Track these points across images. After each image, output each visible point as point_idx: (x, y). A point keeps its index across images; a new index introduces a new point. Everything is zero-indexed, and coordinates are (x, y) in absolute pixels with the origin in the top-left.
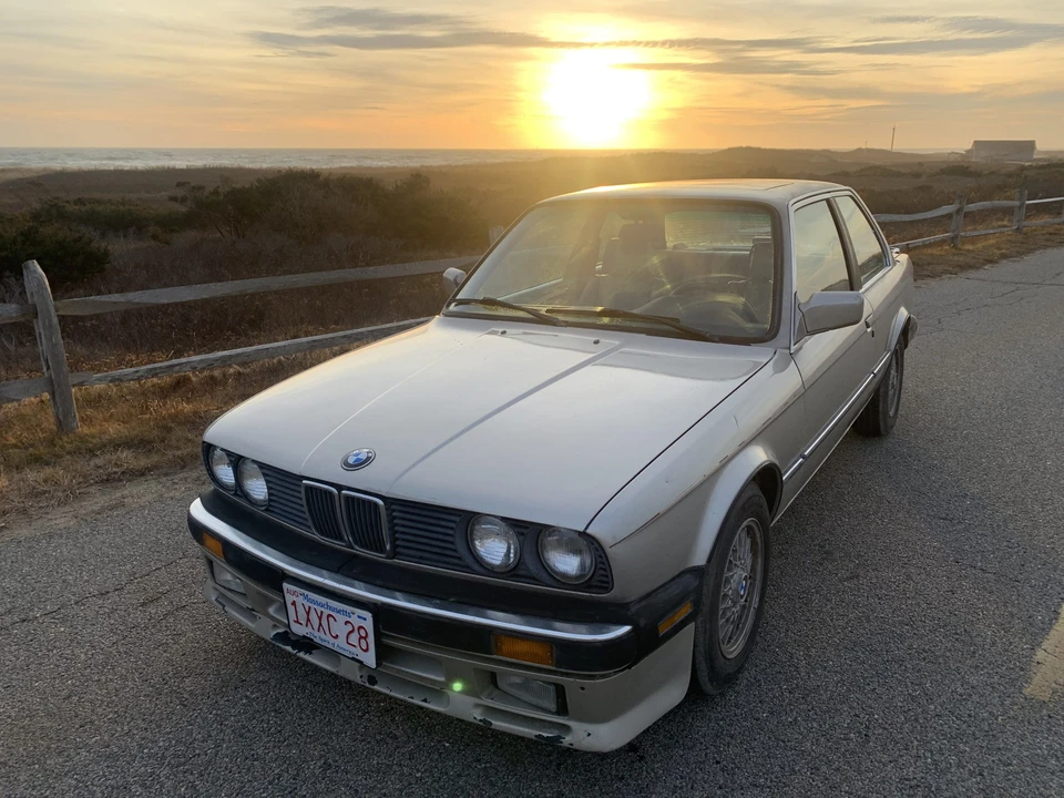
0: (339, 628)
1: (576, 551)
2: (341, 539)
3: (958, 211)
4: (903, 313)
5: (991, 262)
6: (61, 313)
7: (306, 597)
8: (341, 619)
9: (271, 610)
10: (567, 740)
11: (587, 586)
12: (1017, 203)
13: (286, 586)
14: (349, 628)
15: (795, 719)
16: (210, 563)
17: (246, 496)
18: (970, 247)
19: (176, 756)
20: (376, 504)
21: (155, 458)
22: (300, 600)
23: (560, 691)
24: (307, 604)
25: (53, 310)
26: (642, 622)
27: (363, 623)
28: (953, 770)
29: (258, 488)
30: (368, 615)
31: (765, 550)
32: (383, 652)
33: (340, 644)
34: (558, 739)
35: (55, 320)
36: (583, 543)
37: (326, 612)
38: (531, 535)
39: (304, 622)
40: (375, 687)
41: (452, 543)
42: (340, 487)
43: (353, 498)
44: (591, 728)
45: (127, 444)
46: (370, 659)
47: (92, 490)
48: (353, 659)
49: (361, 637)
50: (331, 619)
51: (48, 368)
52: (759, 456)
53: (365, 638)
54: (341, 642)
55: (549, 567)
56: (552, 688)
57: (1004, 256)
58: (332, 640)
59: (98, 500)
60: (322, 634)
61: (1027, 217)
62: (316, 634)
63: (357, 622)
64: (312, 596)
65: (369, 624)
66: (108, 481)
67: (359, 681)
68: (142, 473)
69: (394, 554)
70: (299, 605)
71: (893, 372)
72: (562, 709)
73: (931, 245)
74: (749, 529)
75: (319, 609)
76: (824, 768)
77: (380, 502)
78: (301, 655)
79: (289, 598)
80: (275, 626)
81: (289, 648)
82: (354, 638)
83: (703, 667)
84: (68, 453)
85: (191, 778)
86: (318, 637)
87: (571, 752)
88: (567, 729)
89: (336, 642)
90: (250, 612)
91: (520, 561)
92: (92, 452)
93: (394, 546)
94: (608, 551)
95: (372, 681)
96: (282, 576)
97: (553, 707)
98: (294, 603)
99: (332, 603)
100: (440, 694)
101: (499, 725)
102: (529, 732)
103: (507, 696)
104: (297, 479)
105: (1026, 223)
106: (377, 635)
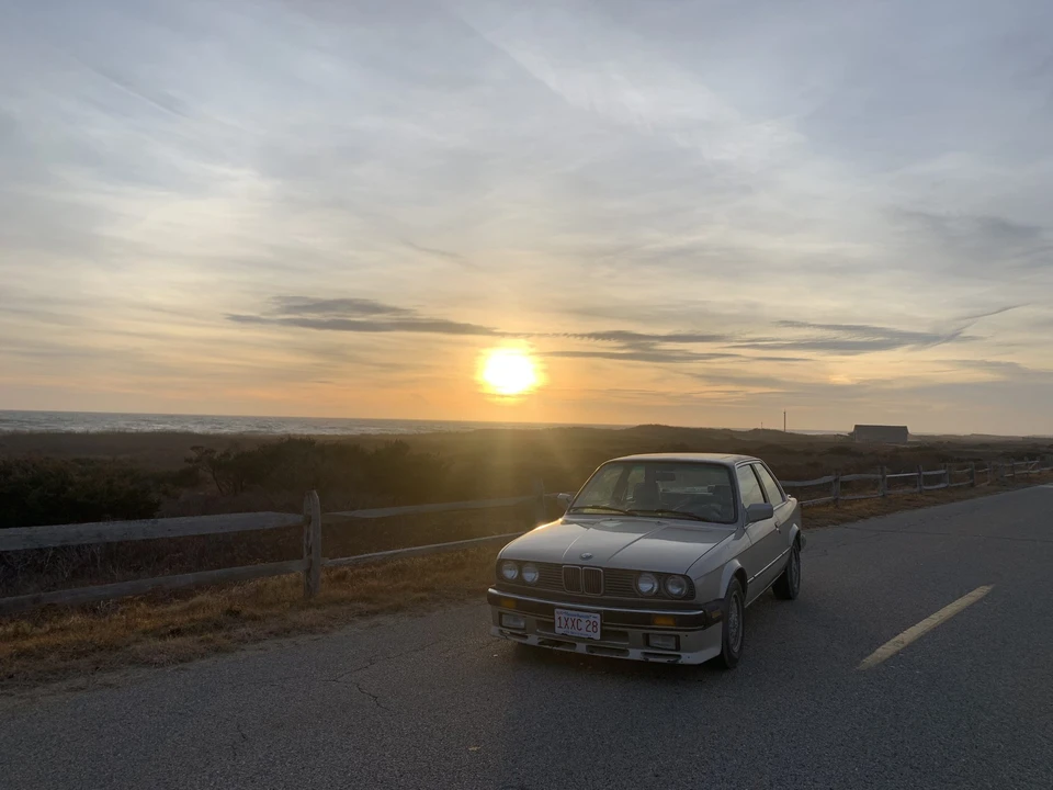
0: (583, 625)
1: (680, 585)
2: (579, 591)
3: (836, 480)
4: (795, 527)
5: (862, 518)
6: (323, 521)
7: (566, 614)
8: (584, 620)
9: (540, 631)
10: (680, 662)
11: (685, 598)
12: (880, 476)
13: (557, 610)
14: (588, 623)
17: (525, 583)
18: (848, 508)
20: (599, 571)
21: (377, 606)
22: (563, 616)
23: (678, 637)
24: (567, 617)
25: (319, 519)
26: (707, 610)
27: (595, 619)
30: (598, 616)
31: (742, 613)
32: (604, 634)
33: (583, 633)
34: (676, 661)
35: (320, 525)
36: (683, 581)
37: (577, 618)
38: (663, 577)
39: (563, 627)
40: (593, 654)
41: (630, 585)
42: (582, 566)
43: (587, 570)
44: (689, 654)
46: (597, 636)
48: (586, 638)
49: (594, 626)
50: (579, 621)
51: (309, 554)
52: (737, 564)
53: (596, 627)
54: (584, 631)
55: (670, 592)
56: (674, 638)
57: (873, 514)
58: (578, 632)
60: (573, 630)
61: (889, 487)
62: (570, 631)
63: (592, 620)
64: (569, 612)
65: (598, 620)
67: (585, 653)
69: (605, 594)
70: (563, 619)
71: (794, 562)
72: (678, 649)
73: (819, 506)
74: (735, 596)
75: (573, 617)
77: (601, 571)
78: (553, 648)
79: (557, 617)
80: (541, 638)
82: (590, 628)
83: (725, 645)
86: (572, 632)
87: (683, 665)
88: (679, 656)
89: (580, 632)
90: (523, 636)
91: (658, 590)
93: (605, 590)
94: (698, 583)
95: (592, 651)
96: (554, 607)
97: (674, 648)
98: (559, 618)
99: (581, 613)
100: (625, 652)
101: (651, 659)
102: (665, 660)
103: (653, 648)
104: (559, 566)
105: (889, 492)
106: (602, 625)
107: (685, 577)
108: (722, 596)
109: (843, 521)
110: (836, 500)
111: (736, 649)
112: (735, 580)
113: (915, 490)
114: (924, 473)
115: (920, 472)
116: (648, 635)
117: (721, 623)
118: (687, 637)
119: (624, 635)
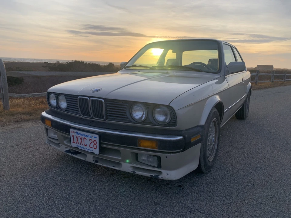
0: (87, 142)
1: (166, 115)
2: (90, 116)
3: (257, 75)
4: (250, 84)
5: (266, 88)
6: (8, 75)
7: (77, 133)
8: (88, 138)
9: (65, 142)
10: (160, 177)
11: (169, 124)
13: (71, 130)
14: (91, 141)
15: (231, 180)
16: (47, 129)
17: (60, 108)
18: (260, 85)
19: (30, 184)
20: (101, 101)
21: (32, 117)
22: (75, 134)
23: (159, 158)
24: (77, 135)
25: (5, 75)
26: (186, 136)
27: (95, 139)
28: (283, 194)
29: (64, 104)
30: (97, 136)
31: (219, 131)
32: (102, 150)
34: (158, 176)
35: (6, 77)
36: (168, 111)
37: (84, 137)
38: (151, 108)
39: (76, 142)
40: (98, 164)
41: (125, 113)
42: (90, 97)
43: (94, 100)
44: (168, 172)
45: (24, 113)
46: (97, 152)
47: (12, 124)
48: (92, 152)
49: (94, 144)
50: (85, 139)
51: (2, 91)
52: (218, 99)
53: (96, 144)
54: (88, 147)
55: (156, 120)
56: (156, 158)
57: (270, 87)
58: (85, 147)
59: (14, 126)
60: (81, 146)
62: (80, 145)
63: (93, 139)
64: (79, 132)
65: (97, 140)
66: (17, 122)
67: (92, 162)
68: (28, 121)
69: (107, 119)
70: (75, 137)
71: (247, 102)
72: (159, 166)
75: (81, 136)
76: (242, 192)
77: (103, 101)
78: (74, 156)
79: (71, 134)
80: (66, 148)
81: (70, 154)
82: (92, 145)
83: (202, 160)
84: (6, 115)
85: (35, 190)
87: (163, 181)
88: (160, 173)
89: (86, 147)
90: (58, 145)
91: (147, 117)
92: (13, 115)
93: (107, 116)
94: (176, 111)
95: (97, 162)
96: (70, 127)
97: (156, 165)
98: (73, 136)
99: (86, 134)
100: (119, 164)
101: (138, 173)
102: (148, 175)
103: (141, 163)
104: (76, 96)
105: (275, 80)
106: (100, 143)
107: (169, 107)
108: (203, 122)
109: (259, 89)
110: (256, 82)
111: (211, 159)
112: (215, 110)
113: (283, 80)
114: (287, 75)
115: (285, 74)
116: (137, 154)
117: (200, 144)
118: (167, 158)
119: (118, 152)
